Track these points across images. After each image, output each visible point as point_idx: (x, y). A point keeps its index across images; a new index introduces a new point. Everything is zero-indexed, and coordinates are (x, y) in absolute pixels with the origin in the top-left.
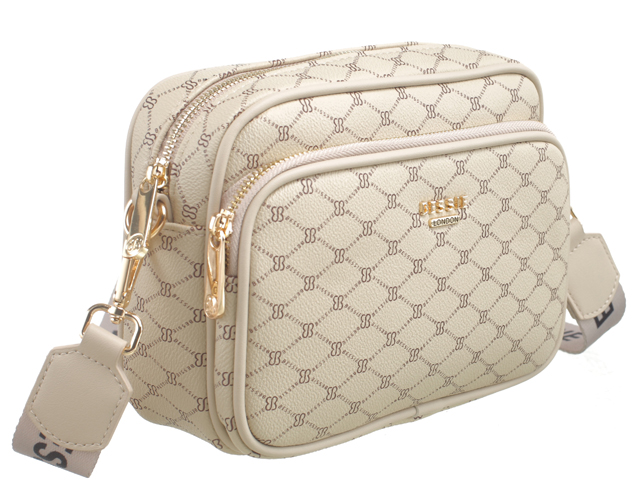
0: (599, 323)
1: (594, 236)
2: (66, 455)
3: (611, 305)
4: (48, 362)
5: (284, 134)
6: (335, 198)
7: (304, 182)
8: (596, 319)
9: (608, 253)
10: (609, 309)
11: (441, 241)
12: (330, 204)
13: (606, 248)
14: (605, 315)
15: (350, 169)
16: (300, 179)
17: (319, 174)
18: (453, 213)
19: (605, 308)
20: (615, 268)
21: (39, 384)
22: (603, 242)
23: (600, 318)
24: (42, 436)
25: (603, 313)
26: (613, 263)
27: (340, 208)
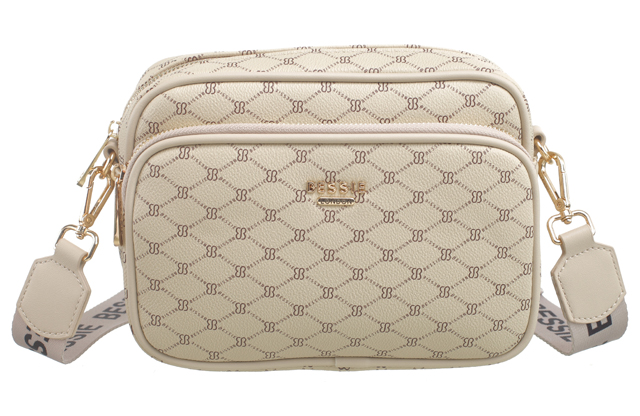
0: (591, 331)
1: (605, 247)
2: (44, 343)
3: (609, 318)
4: (33, 269)
5: (182, 109)
6: (209, 166)
7: (183, 150)
8: (589, 325)
9: (617, 268)
10: (606, 321)
11: (330, 218)
12: (202, 169)
13: (615, 262)
14: (601, 326)
15: (231, 144)
16: (180, 146)
17: (200, 145)
18: (349, 196)
19: (603, 319)
20: (622, 285)
21: (26, 286)
22: (614, 256)
23: (594, 327)
24: (29, 328)
25: (599, 323)
26: (620, 279)
27: (213, 174)
